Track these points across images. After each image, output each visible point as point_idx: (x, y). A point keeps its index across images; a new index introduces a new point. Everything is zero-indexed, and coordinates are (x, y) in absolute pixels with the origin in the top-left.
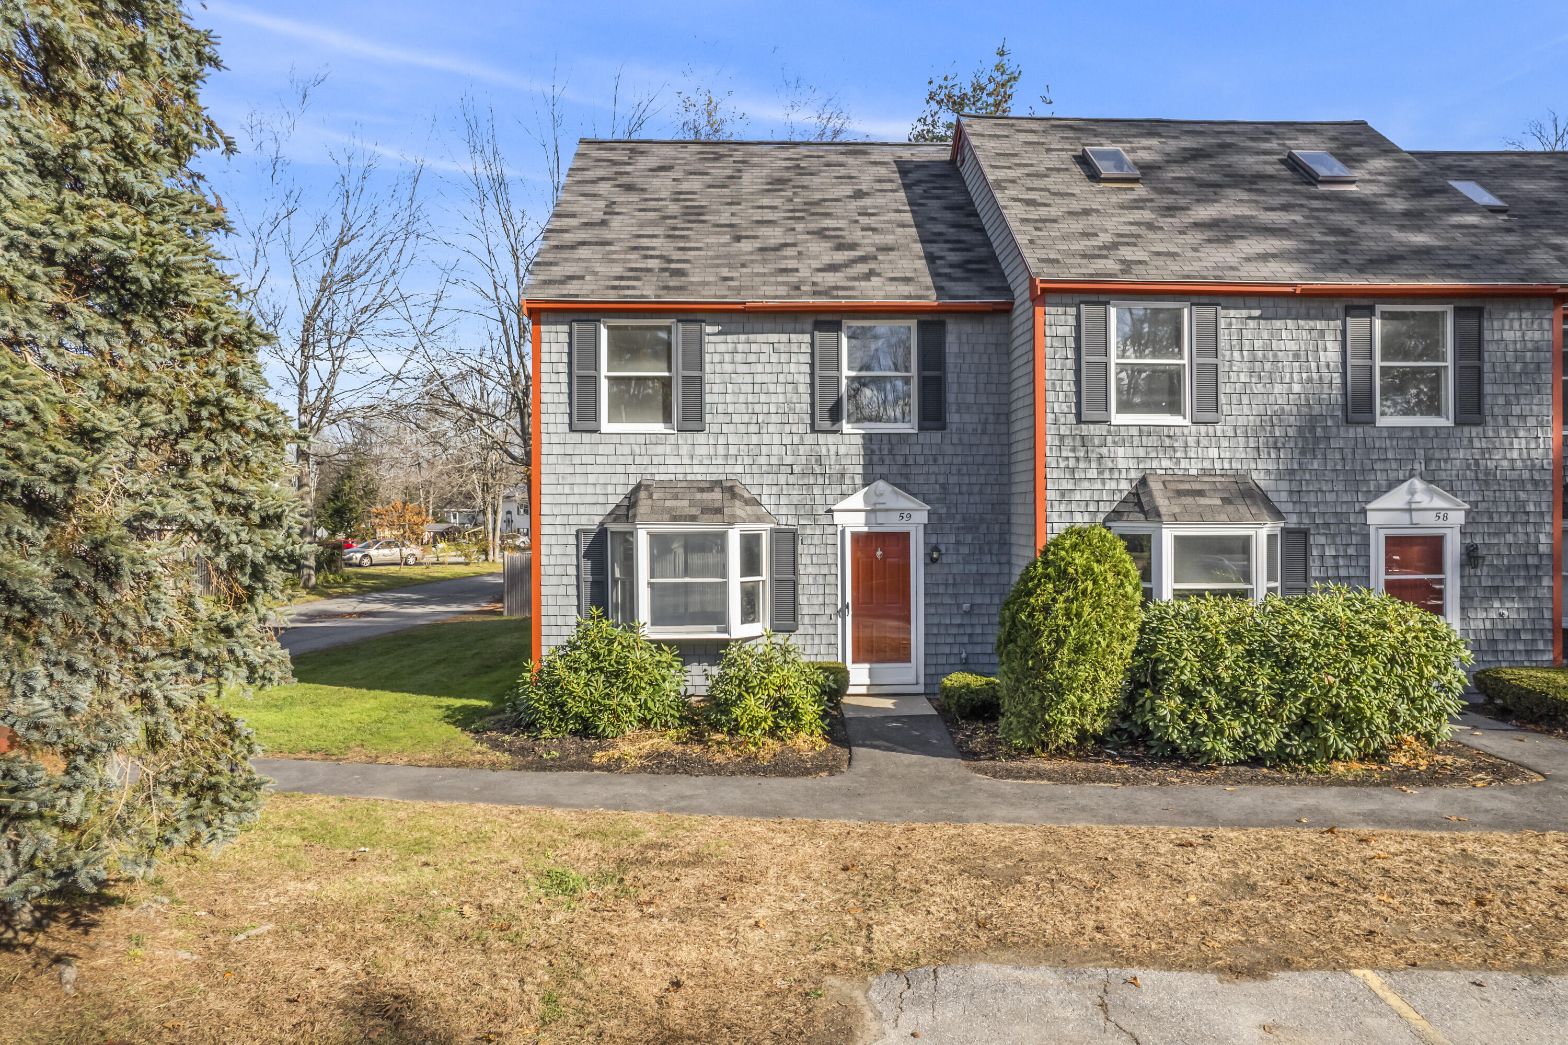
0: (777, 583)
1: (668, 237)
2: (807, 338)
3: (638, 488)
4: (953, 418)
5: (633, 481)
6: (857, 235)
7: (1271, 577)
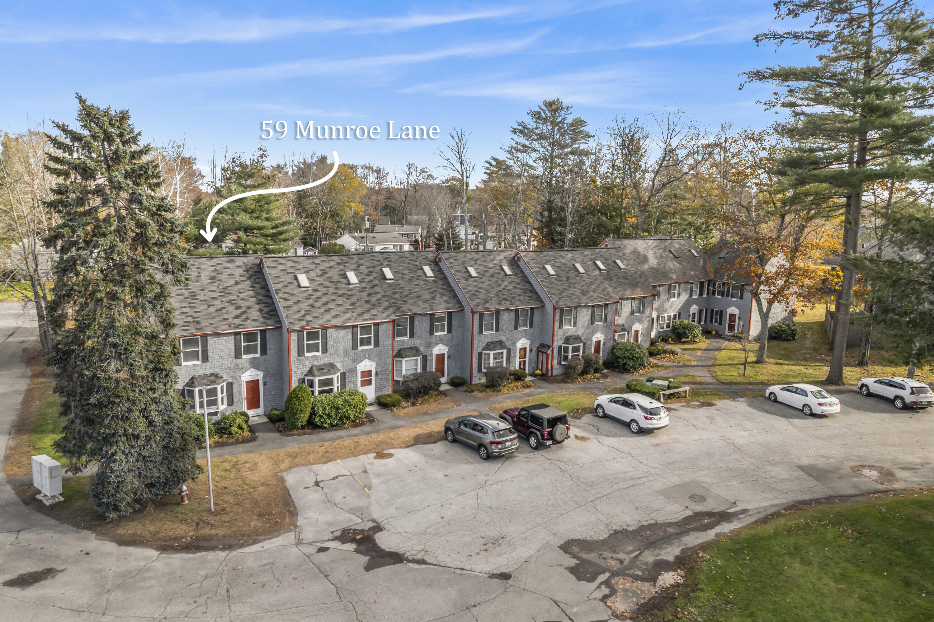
0: (228, 395)
1: (190, 307)
2: (233, 337)
3: (192, 378)
4: (268, 352)
5: (191, 376)
6: (240, 303)
7: (338, 383)
